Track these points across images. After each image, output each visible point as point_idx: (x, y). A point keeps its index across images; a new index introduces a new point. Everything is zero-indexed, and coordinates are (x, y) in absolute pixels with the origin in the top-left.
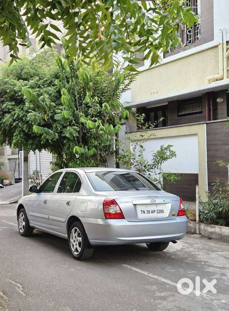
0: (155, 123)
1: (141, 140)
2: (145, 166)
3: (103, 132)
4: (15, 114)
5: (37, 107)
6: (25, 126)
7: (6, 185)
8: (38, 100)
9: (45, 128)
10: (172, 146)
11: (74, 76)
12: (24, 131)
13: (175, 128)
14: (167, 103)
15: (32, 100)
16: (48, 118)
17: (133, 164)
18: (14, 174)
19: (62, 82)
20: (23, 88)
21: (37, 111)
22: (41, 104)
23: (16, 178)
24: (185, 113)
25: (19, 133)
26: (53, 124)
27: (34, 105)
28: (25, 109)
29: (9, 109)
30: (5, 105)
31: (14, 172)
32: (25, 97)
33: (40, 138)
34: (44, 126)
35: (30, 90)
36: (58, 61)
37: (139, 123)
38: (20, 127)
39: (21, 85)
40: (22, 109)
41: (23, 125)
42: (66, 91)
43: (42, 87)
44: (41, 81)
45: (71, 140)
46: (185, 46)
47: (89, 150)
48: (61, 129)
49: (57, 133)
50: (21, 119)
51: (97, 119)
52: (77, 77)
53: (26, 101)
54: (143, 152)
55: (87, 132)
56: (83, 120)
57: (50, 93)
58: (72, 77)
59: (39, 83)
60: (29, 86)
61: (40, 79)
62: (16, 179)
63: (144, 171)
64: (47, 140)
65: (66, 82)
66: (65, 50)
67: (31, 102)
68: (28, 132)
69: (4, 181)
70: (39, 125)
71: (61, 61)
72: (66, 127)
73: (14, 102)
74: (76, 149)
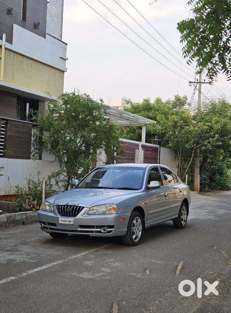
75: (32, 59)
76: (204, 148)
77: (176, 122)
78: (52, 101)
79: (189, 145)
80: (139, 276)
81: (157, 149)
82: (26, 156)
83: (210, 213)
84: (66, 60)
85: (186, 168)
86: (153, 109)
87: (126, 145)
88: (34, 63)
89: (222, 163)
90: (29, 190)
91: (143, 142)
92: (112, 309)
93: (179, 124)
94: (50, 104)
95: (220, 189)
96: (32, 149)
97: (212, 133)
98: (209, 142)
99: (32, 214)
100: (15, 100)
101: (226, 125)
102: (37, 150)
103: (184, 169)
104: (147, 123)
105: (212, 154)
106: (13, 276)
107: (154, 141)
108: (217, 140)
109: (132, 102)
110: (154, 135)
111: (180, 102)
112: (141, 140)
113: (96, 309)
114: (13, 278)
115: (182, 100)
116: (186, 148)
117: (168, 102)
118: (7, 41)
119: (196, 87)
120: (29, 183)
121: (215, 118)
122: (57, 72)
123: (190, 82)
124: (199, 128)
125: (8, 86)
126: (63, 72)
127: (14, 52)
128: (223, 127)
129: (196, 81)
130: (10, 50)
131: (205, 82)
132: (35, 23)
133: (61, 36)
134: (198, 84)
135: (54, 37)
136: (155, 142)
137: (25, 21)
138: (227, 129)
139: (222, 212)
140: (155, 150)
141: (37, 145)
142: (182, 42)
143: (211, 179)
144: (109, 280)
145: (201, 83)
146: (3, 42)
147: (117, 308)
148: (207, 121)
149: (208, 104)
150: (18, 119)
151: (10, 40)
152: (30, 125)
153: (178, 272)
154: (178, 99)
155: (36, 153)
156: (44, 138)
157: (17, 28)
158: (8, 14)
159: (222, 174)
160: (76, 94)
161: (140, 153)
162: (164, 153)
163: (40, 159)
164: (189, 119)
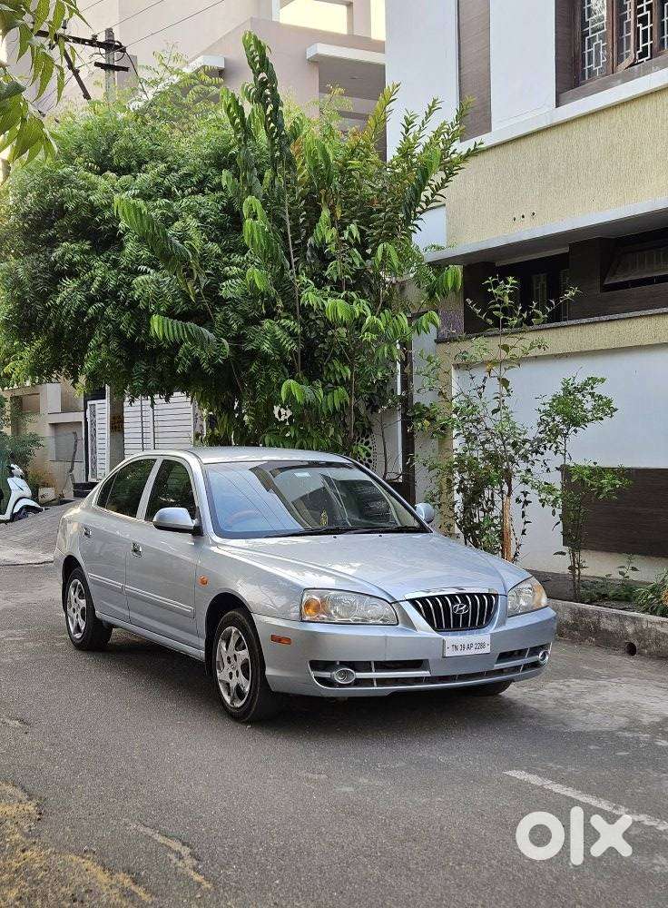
0: (550, 305)
1: (505, 361)
2: (514, 445)
3: (374, 336)
4: (93, 279)
5: (164, 256)
6: (125, 317)
7: (48, 504)
8: (165, 234)
9: (188, 324)
10: (603, 380)
11: (280, 158)
12: (120, 335)
13: (604, 324)
14: (566, 250)
15: (147, 233)
16: (198, 290)
17: (476, 439)
18: (71, 471)
19: (245, 178)
20: (116, 197)
21: (163, 269)
22: (176, 247)
23: (77, 481)
24: (627, 279)
25: (107, 341)
26: (213, 310)
27: (152, 251)
28: (124, 262)
29: (72, 264)
30: (59, 252)
31: (73, 466)
32: (122, 225)
33: (173, 357)
34: (184, 317)
35: (140, 203)
36: (232, 110)
37: (498, 305)
38: (109, 321)
39: (113, 187)
40: (115, 264)
41: (119, 315)
42: (258, 205)
43: (179, 193)
44: (174, 176)
45: (273, 364)
46: (631, 66)
47: (326, 394)
48: (240, 328)
49: (227, 339)
50: (114, 295)
51: (355, 297)
52: (290, 163)
53: (126, 237)
54: (506, 399)
55: (318, 336)
56: (310, 297)
57: (203, 212)
58: (274, 162)
59: (166, 183)
60: (137, 192)
61: (170, 170)
62: (76, 486)
63: (512, 459)
64: (196, 361)
65: (255, 179)
66: (253, 75)
67: (141, 240)
68: (133, 337)
69: (42, 491)
70: (170, 313)
71: (240, 110)
72: (256, 321)
73: (88, 242)
74: (289, 390)
99: (659, 628)
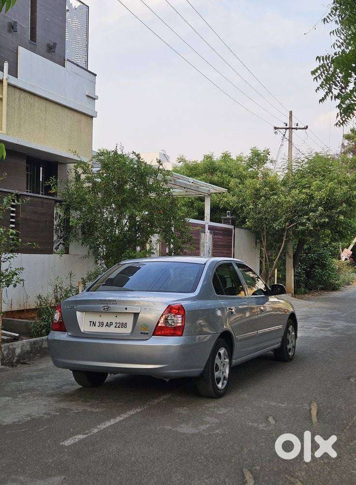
75: (47, 99)
76: (300, 228)
77: (258, 190)
78: (79, 163)
79: (279, 223)
80: (261, 426)
81: (230, 231)
82: (46, 249)
83: (323, 327)
84: (95, 99)
85: (275, 260)
86: (218, 171)
87: (197, 228)
88: (49, 105)
89: (324, 250)
90: (57, 301)
91: (207, 222)
92: (244, 477)
93: (263, 193)
94: (79, 169)
95: (322, 289)
96: (55, 238)
97: (313, 205)
98: (308, 219)
100: (24, 163)
101: (334, 191)
102: (62, 239)
103: (272, 261)
104: (212, 191)
105: (312, 237)
106: (79, 433)
107: (224, 219)
108: (321, 215)
109: (187, 159)
110: (225, 210)
111: (259, 158)
112: (204, 217)
113: (222, 479)
114: (81, 437)
115: (262, 155)
116: (274, 228)
117: (240, 159)
118: (10, 73)
119: (284, 135)
120: (55, 291)
121: (316, 183)
122: (83, 118)
123: (275, 128)
124: (293, 197)
125: (16, 142)
126: (92, 117)
127: (20, 89)
128: (329, 196)
129: (285, 127)
130: (15, 87)
131: (298, 127)
132: (49, 44)
133: (87, 62)
134: (288, 130)
135: (78, 65)
136: (226, 221)
137: (35, 41)
138: (335, 199)
139: (339, 325)
140: (228, 233)
141: (61, 232)
142: (317, 80)
143: (309, 275)
144: (221, 435)
145: (292, 128)
146: (5, 75)
147: (251, 476)
148: (304, 187)
149: (303, 161)
150: (27, 192)
151: (14, 72)
152: (50, 201)
153: (314, 419)
154: (256, 154)
155: (61, 243)
156: (73, 222)
157: (23, 53)
158: (10, 31)
159: (324, 266)
160: (119, 152)
161: (207, 239)
162: (240, 238)
163: (67, 253)
164: (277, 184)
